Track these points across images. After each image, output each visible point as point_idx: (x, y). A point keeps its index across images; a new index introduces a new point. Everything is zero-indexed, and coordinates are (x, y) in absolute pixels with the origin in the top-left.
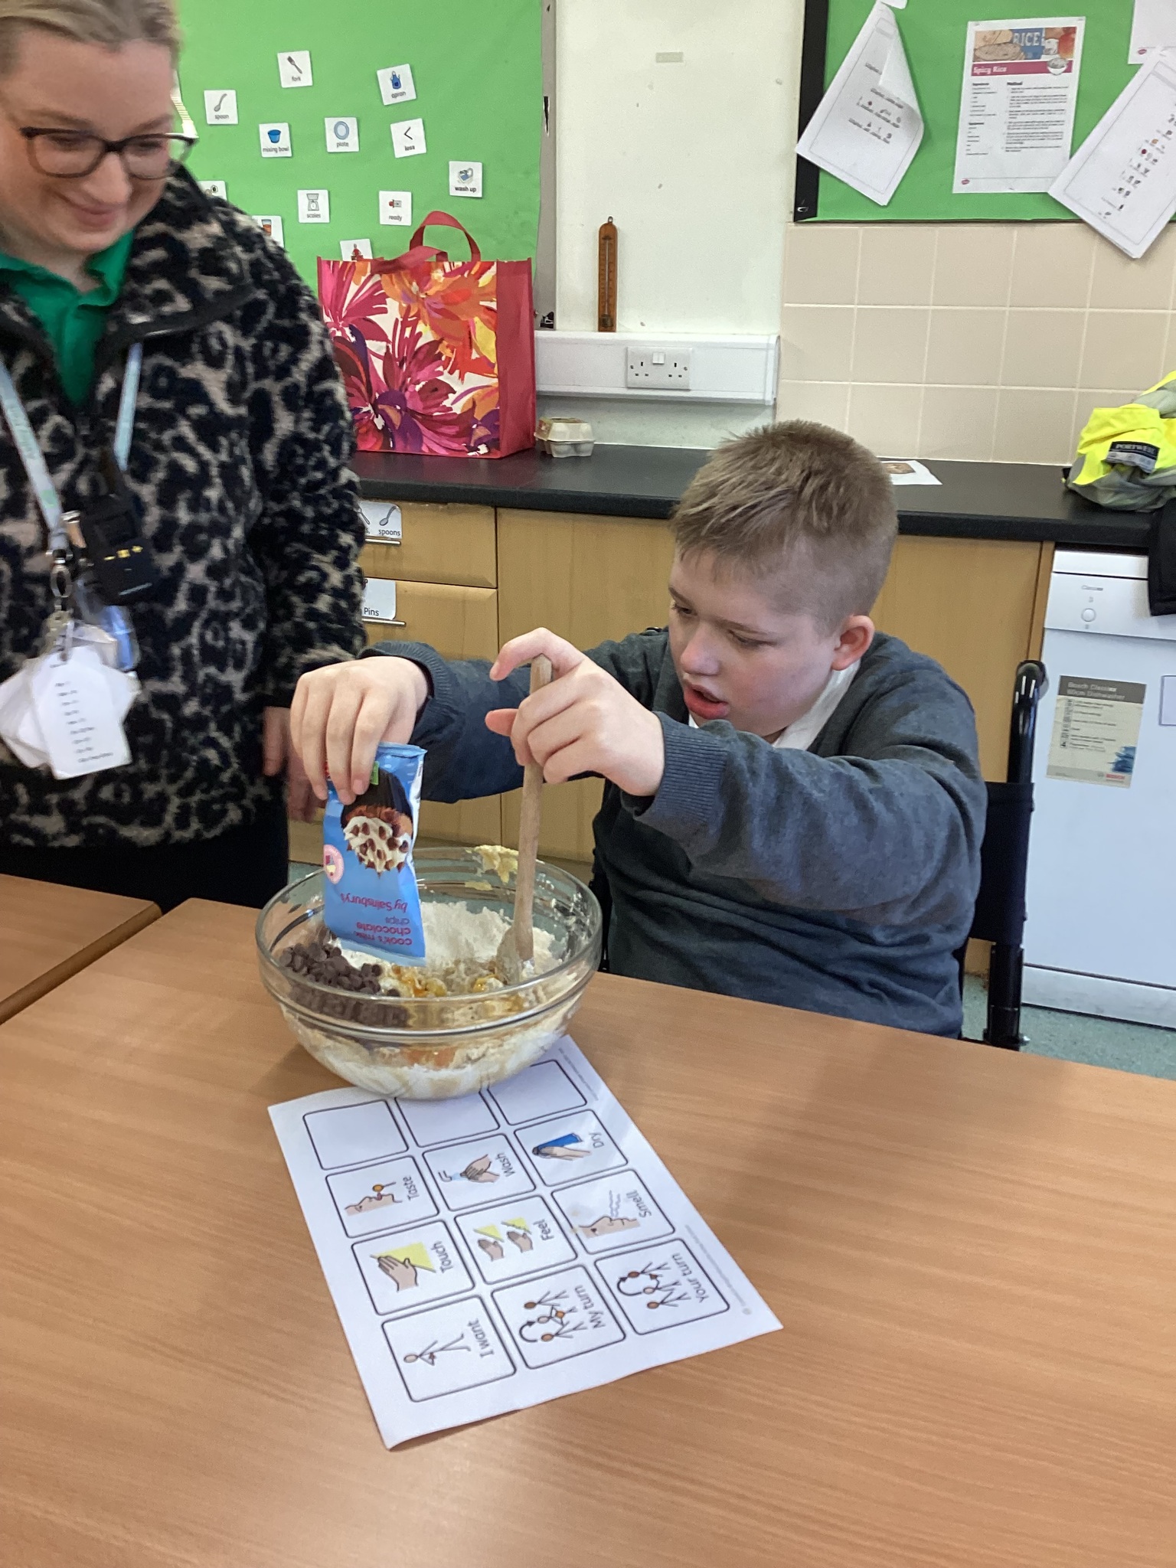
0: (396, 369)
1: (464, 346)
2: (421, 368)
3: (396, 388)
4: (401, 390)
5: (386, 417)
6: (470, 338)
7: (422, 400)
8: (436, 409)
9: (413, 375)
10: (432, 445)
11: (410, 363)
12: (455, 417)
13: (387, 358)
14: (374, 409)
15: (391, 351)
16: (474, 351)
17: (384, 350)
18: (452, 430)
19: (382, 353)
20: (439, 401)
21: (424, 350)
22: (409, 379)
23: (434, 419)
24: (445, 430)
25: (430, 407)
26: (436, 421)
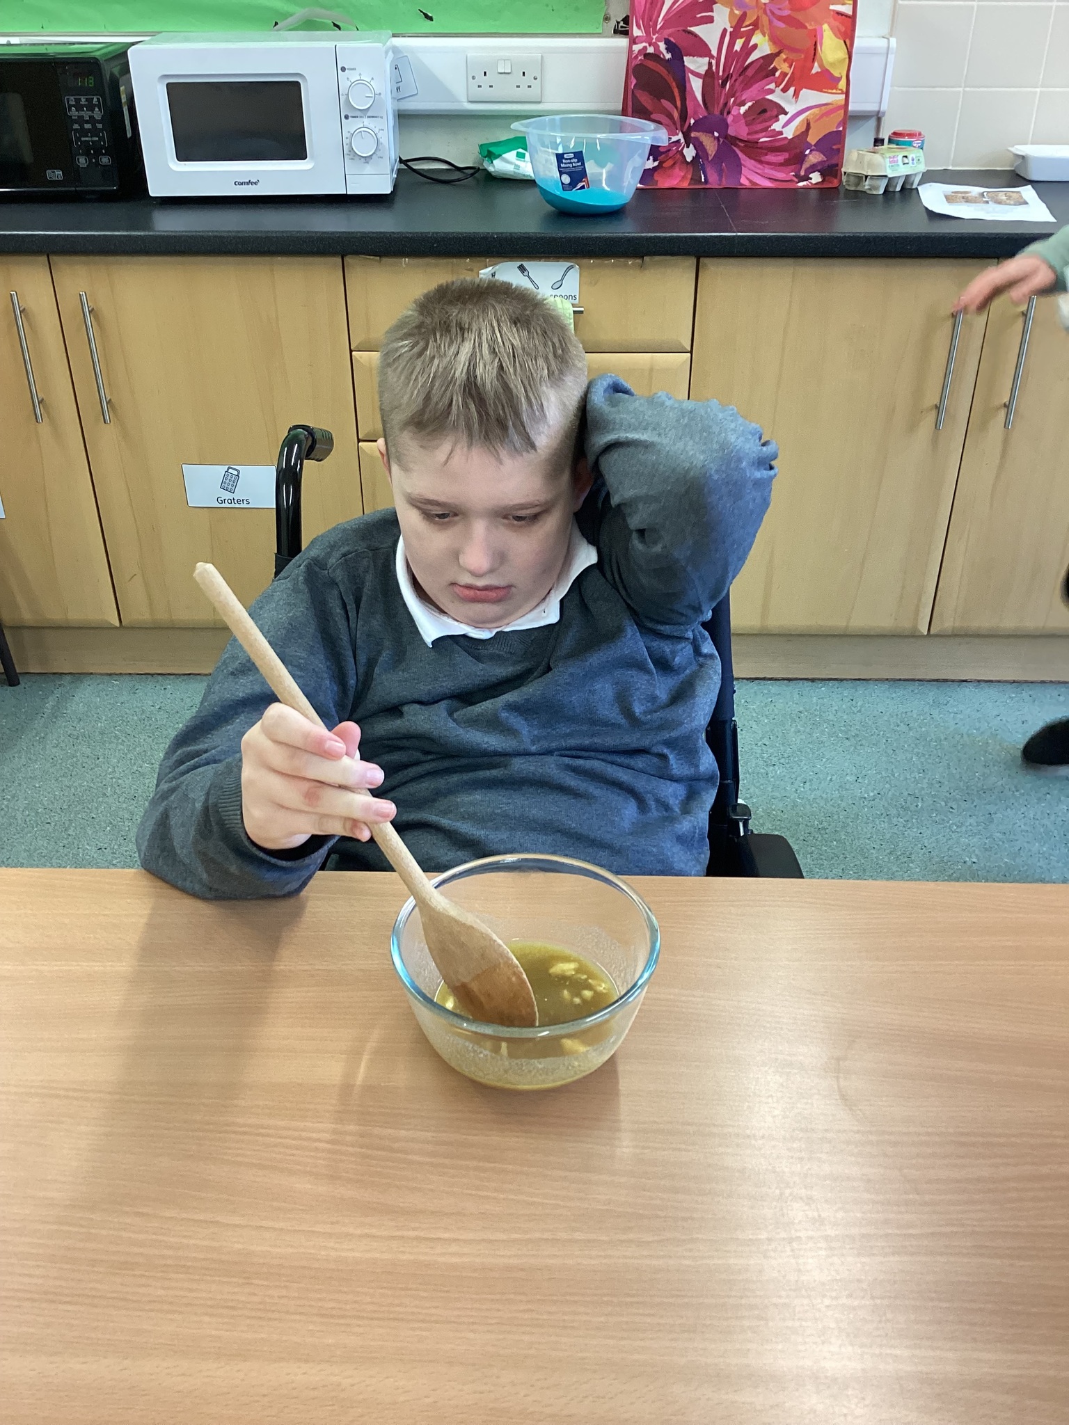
0: (717, 89)
1: (805, 59)
2: (747, 86)
3: (717, 112)
4: (722, 113)
5: (699, 147)
6: (815, 49)
7: (747, 125)
8: (764, 134)
9: (737, 95)
10: (753, 175)
11: (736, 80)
12: (786, 142)
13: (709, 76)
14: (684, 137)
15: (714, 68)
16: (816, 64)
17: (706, 68)
18: (780, 158)
19: (702, 70)
20: (768, 124)
21: (757, 65)
22: (732, 100)
23: (759, 145)
24: (771, 158)
25: (756, 132)
26: (761, 148)
